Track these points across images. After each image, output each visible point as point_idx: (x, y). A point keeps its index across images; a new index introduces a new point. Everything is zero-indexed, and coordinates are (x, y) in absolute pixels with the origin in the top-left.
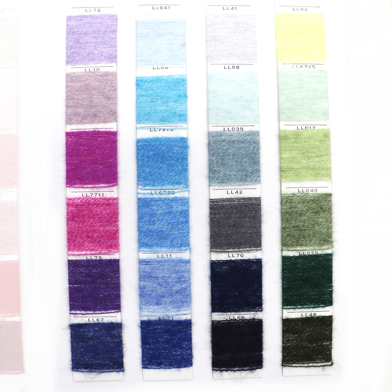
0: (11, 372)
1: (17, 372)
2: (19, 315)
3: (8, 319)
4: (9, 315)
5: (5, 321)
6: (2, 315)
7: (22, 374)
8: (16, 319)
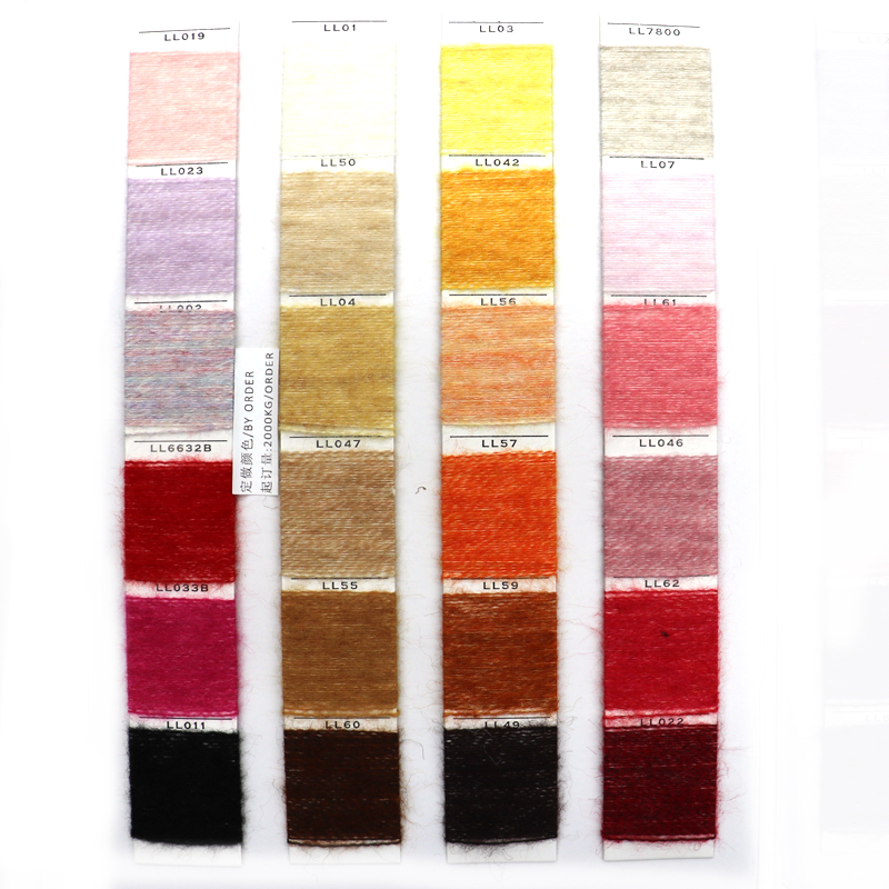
0: (687, 837)
1: (702, 836)
2: (716, 710)
3: (690, 720)
4: (693, 710)
5: (683, 725)
6: (679, 711)
7: (711, 842)
8: (707, 719)
